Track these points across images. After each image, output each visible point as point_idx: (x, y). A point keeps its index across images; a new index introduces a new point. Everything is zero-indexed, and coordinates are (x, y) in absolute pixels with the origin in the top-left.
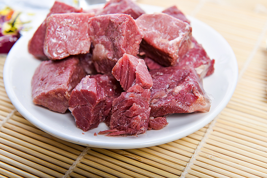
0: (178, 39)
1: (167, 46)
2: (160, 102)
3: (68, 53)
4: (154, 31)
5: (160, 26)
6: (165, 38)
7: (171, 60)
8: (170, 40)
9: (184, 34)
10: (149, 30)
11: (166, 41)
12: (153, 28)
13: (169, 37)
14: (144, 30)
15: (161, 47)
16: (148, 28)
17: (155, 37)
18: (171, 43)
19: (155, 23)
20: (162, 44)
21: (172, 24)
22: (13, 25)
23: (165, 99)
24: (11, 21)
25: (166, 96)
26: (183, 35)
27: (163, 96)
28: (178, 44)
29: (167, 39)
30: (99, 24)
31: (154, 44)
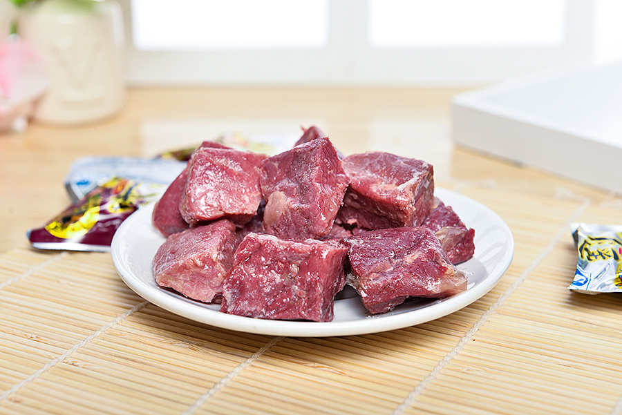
0: (412, 182)
1: (395, 193)
2: (384, 278)
3: (221, 210)
4: (370, 175)
5: (379, 167)
6: (391, 183)
7: (404, 218)
8: (398, 184)
9: (421, 173)
10: (361, 174)
11: (392, 187)
12: (367, 171)
13: (396, 181)
14: (354, 175)
15: (384, 196)
16: (361, 172)
17: (373, 183)
18: (401, 188)
19: (370, 164)
20: (386, 192)
21: (400, 163)
22: (126, 197)
23: (392, 272)
24: (123, 193)
25: (392, 269)
26: (419, 176)
27: (387, 269)
28: (413, 188)
29: (394, 184)
30: (276, 165)
31: (372, 193)
